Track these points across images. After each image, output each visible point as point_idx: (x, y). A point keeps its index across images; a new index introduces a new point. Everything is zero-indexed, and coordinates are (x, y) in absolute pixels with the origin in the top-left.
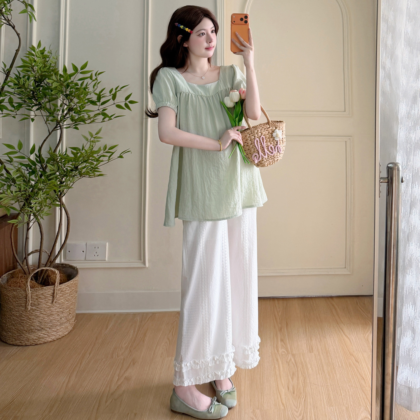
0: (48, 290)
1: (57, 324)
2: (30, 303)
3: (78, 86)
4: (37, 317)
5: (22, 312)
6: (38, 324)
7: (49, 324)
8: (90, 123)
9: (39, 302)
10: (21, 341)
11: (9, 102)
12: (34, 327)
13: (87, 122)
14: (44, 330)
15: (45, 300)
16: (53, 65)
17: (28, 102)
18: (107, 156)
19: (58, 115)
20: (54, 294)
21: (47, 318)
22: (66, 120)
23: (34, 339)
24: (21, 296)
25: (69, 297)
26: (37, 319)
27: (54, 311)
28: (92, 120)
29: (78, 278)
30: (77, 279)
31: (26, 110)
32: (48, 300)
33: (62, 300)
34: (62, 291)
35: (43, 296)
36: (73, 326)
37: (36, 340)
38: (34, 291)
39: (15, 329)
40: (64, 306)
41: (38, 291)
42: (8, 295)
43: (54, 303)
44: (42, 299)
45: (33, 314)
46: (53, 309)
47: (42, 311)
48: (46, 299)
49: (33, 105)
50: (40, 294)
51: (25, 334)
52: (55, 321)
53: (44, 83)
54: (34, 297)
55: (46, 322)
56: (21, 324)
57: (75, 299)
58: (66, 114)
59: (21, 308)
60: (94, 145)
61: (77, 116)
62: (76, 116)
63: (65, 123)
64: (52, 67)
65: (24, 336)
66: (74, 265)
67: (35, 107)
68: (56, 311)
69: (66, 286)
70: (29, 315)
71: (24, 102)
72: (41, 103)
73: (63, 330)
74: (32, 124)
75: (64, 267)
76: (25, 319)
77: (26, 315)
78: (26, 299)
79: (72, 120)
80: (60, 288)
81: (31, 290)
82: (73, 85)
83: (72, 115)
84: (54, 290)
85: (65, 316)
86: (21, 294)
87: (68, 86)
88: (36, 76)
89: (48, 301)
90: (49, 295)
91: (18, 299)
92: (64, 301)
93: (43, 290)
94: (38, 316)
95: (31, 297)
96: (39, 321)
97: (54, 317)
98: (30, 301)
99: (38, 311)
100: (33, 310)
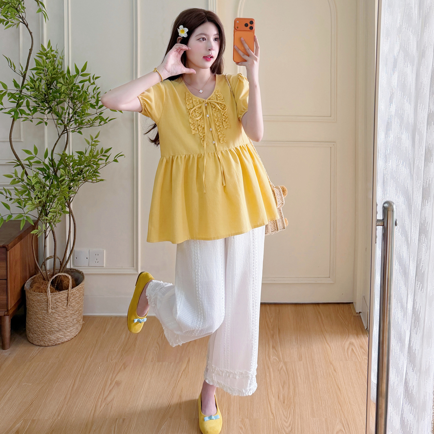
0: (63, 294)
1: (70, 325)
2: (50, 307)
3: (80, 88)
4: (56, 319)
5: (45, 315)
6: (57, 326)
7: (65, 325)
8: (90, 126)
9: (57, 306)
10: (45, 342)
11: (27, 106)
14: (61, 331)
17: (41, 105)
18: (104, 160)
19: (65, 118)
20: (68, 298)
21: (63, 320)
23: (54, 339)
24: (44, 300)
25: (78, 301)
26: (56, 321)
27: (68, 313)
30: (84, 283)
31: (40, 113)
33: (74, 303)
34: (74, 295)
35: (60, 299)
37: (56, 340)
38: (53, 295)
39: (40, 331)
40: (75, 309)
41: (56, 295)
42: (33, 299)
43: (68, 306)
44: (59, 303)
45: (53, 317)
46: (67, 311)
47: (59, 314)
48: (62, 303)
49: (45, 108)
50: (58, 298)
51: (48, 335)
54: (54, 301)
56: (45, 326)
58: (72, 117)
59: (44, 311)
64: (59, 69)
65: (46, 337)
66: (80, 270)
68: (70, 313)
69: (76, 290)
70: (50, 318)
71: (38, 105)
72: (52, 106)
73: (74, 331)
75: (72, 272)
76: (47, 321)
77: (48, 317)
78: (48, 303)
79: (76, 123)
80: (72, 292)
81: (51, 295)
82: (76, 87)
83: (76, 118)
84: (68, 294)
85: (76, 317)
87: (72, 88)
89: (64, 304)
90: (64, 298)
91: (41, 303)
93: (60, 294)
95: (51, 301)
96: (57, 323)
97: (68, 318)
98: (51, 305)
99: (57, 314)
100: (53, 313)
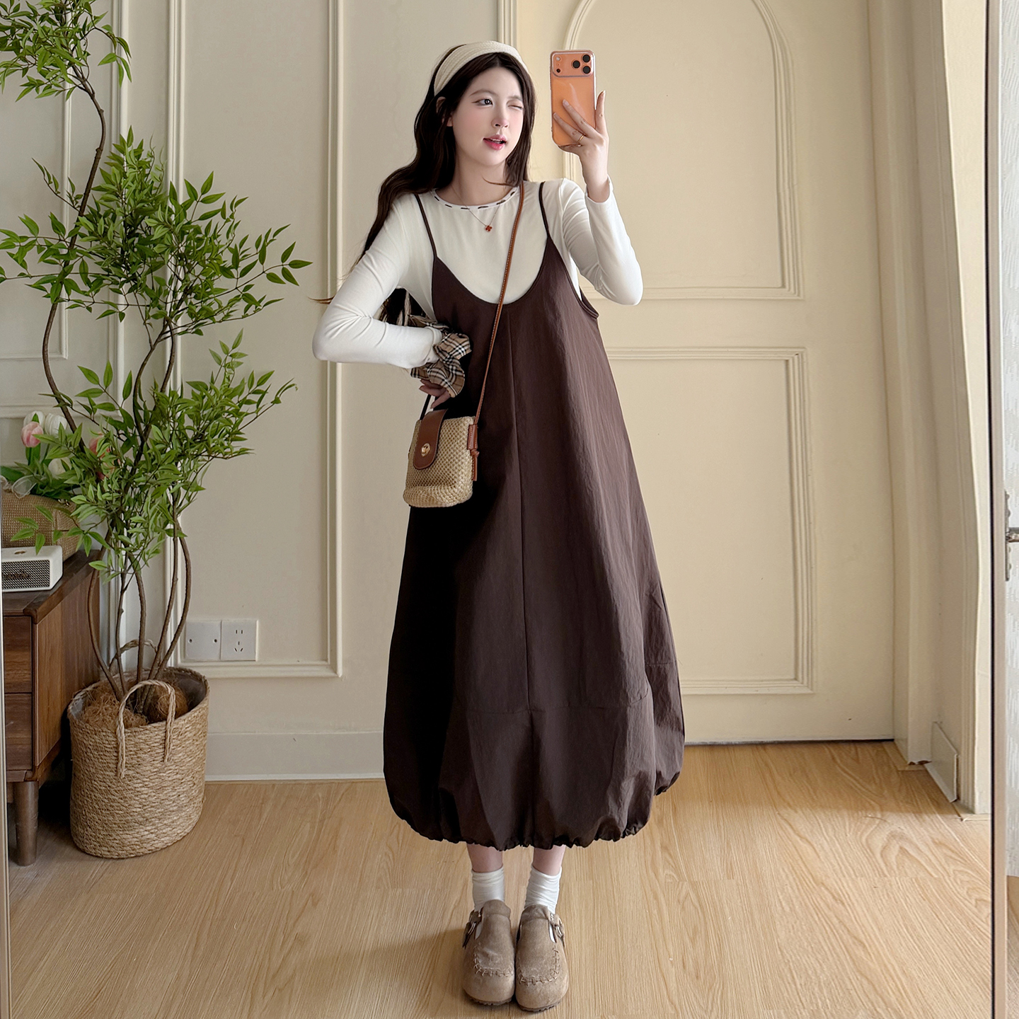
0: (154, 732)
1: (171, 809)
2: (124, 762)
3: (201, 233)
4: (137, 794)
5: (111, 783)
6: (139, 810)
7: (158, 809)
8: (223, 320)
9: (139, 760)
10: (112, 849)
11: (80, 273)
12: (131, 816)
13: (218, 318)
14: (150, 822)
15: (151, 755)
16: (156, 184)
17: (114, 273)
18: (254, 402)
19: (166, 303)
20: (165, 740)
21: (155, 796)
22: (180, 315)
23: (133, 843)
24: (109, 746)
25: (191, 748)
26: (137, 798)
27: (167, 779)
28: (226, 312)
29: (206, 701)
30: (205, 705)
31: (111, 291)
32: (156, 755)
33: (180, 755)
34: (180, 734)
35: (147, 745)
36: (200, 813)
37: (136, 845)
38: (131, 734)
39: (99, 822)
40: (183, 768)
41: (138, 732)
42: (85, 742)
43: (166, 760)
44: (145, 753)
45: (130, 787)
46: (164, 775)
47: (146, 779)
48: (152, 753)
49: (123, 279)
50: (141, 741)
51: (118, 832)
52: (169, 803)
53: (141, 227)
54: (131, 749)
55: (154, 804)
56: (110, 808)
57: (202, 752)
58: (181, 301)
59: (108, 773)
60: (231, 377)
61: (200, 304)
62: (197, 307)
63: (180, 323)
64: (155, 188)
65: (114, 836)
66: (201, 671)
67: (125, 284)
68: (170, 779)
69: (186, 721)
70: (122, 789)
71: (107, 273)
72: (137, 275)
73: (182, 823)
74: (122, 325)
75: (184, 676)
76: (117, 798)
77: (118, 788)
78: (118, 752)
79: (191, 315)
80: (176, 724)
81: (125, 732)
82: (191, 230)
83: (191, 303)
84: (165, 732)
85: (185, 790)
86: (107, 742)
87: (183, 233)
88: (127, 213)
89: (155, 757)
90: (157, 742)
91: (102, 753)
92: (184, 756)
93: (147, 732)
94: (138, 792)
95: (126, 748)
96: (141, 803)
97: (165, 792)
98: (124, 757)
99: (139, 781)
100: (130, 778)
